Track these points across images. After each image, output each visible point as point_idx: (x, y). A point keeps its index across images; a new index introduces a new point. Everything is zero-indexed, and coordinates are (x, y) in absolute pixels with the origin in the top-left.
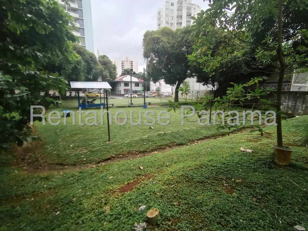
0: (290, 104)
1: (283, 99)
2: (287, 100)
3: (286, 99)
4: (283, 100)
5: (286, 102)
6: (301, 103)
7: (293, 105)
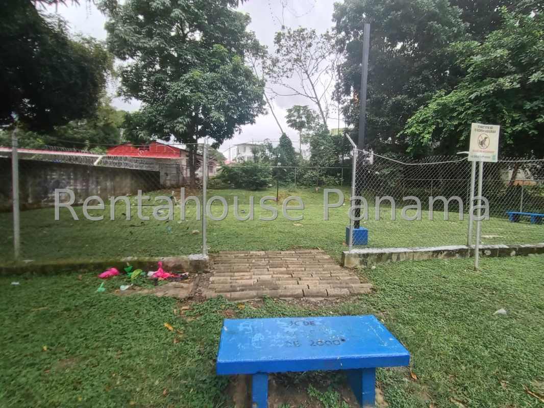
0: (79, 187)
1: (64, 179)
2: (72, 181)
3: (69, 178)
4: (63, 181)
5: (72, 184)
6: (95, 183)
7: (84, 188)
